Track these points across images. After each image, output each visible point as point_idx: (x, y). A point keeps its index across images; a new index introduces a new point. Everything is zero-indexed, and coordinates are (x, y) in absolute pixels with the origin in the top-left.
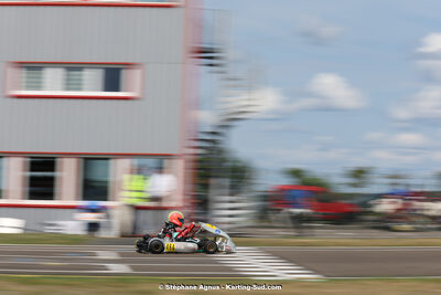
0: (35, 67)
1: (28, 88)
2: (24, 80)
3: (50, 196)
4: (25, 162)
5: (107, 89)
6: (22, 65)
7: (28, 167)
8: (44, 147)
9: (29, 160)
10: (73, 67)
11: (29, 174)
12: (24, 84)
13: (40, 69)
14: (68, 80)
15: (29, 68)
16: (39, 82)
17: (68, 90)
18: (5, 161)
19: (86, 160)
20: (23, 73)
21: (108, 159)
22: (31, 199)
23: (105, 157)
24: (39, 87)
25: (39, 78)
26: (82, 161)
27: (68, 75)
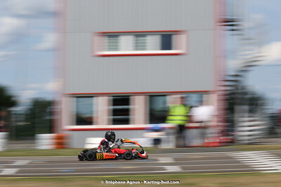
0: (113, 35)
1: (109, 49)
2: (107, 44)
3: (127, 122)
4: (109, 100)
5: (163, 49)
6: (104, 34)
7: (111, 103)
9: (111, 98)
10: (139, 35)
11: (112, 107)
12: (107, 47)
13: (117, 36)
14: (137, 43)
15: (109, 36)
16: (117, 46)
17: (137, 50)
18: (95, 99)
19: (151, 96)
20: (106, 40)
21: (165, 95)
22: (114, 124)
23: (164, 95)
24: (117, 49)
25: (117, 42)
26: (148, 97)
27: (137, 40)
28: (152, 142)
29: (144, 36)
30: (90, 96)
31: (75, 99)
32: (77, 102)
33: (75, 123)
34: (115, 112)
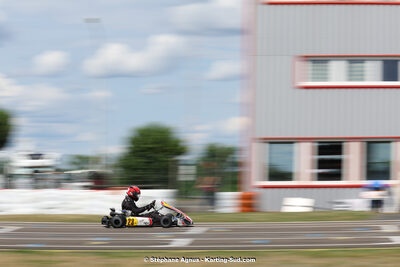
0: (320, 60)
1: (314, 79)
2: (310, 72)
3: (338, 177)
4: (313, 147)
5: (385, 79)
6: (307, 58)
7: (316, 151)
8: (331, 133)
9: (317, 144)
10: (355, 60)
11: (317, 157)
12: (310, 76)
13: (326, 61)
14: (351, 71)
15: (314, 61)
16: (326, 74)
17: (350, 80)
18: (296, 146)
19: (369, 143)
20: (309, 66)
21: (389, 142)
22: (319, 180)
23: (387, 141)
24: (325, 79)
25: (326, 70)
26: (365, 144)
27: (351, 67)
28: (369, 204)
29: (362, 61)
30: (290, 142)
31: (267, 145)
32: (270, 149)
33: (267, 177)
34: (321, 164)
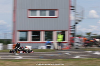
6: (30, 10)
9: (32, 32)
19: (45, 31)
22: (33, 41)
26: (44, 32)
27: (41, 12)
32: (20, 33)
34: (33, 37)
